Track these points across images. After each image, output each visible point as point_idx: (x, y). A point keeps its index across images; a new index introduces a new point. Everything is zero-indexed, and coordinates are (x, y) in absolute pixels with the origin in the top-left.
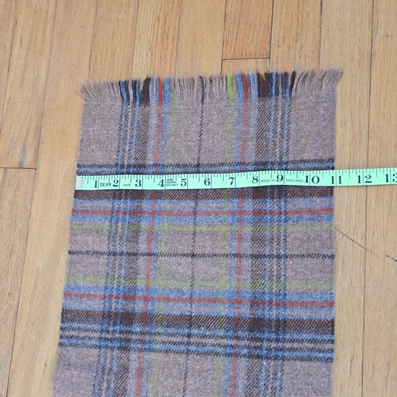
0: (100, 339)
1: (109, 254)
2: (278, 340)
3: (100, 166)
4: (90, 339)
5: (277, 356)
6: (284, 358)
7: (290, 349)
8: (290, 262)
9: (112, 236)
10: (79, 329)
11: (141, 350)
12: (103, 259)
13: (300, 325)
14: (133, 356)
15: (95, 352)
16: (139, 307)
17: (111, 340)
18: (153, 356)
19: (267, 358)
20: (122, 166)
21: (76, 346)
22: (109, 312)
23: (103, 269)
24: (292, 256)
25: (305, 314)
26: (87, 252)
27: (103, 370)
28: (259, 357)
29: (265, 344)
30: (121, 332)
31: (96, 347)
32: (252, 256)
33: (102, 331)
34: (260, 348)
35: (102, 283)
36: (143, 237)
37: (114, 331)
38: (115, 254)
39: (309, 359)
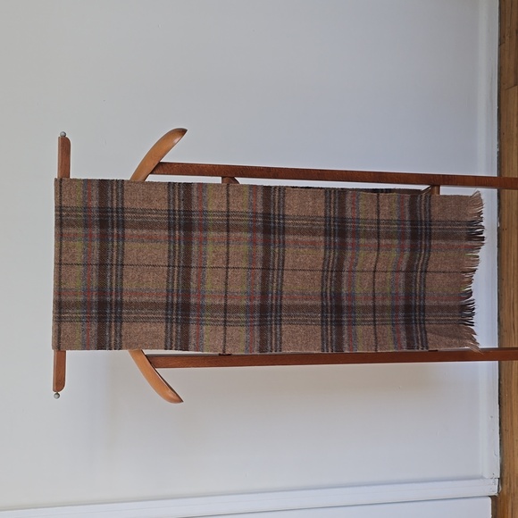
0: (330, 217)
1: (378, 220)
2: (331, 321)
3: (430, 210)
4: (330, 210)
5: (323, 322)
6: (322, 325)
7: (327, 328)
8: (372, 327)
9: (389, 222)
10: (335, 203)
11: (325, 242)
12: (375, 217)
13: (340, 334)
14: (322, 238)
15: (323, 214)
16: (349, 240)
17: (330, 225)
18: (323, 250)
19: (322, 316)
20: (430, 225)
21: (326, 202)
22: (345, 222)
23: (369, 216)
24: (375, 328)
25: (345, 337)
26: (378, 206)
27: (313, 220)
28: (322, 312)
29: (329, 315)
30: (334, 230)
31: (326, 214)
32: (374, 306)
33: (334, 218)
34: (327, 312)
35: (361, 216)
36: (388, 242)
37: (335, 226)
38: (378, 223)
39: (323, 340)
